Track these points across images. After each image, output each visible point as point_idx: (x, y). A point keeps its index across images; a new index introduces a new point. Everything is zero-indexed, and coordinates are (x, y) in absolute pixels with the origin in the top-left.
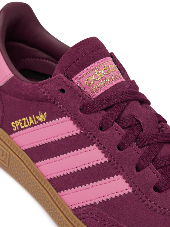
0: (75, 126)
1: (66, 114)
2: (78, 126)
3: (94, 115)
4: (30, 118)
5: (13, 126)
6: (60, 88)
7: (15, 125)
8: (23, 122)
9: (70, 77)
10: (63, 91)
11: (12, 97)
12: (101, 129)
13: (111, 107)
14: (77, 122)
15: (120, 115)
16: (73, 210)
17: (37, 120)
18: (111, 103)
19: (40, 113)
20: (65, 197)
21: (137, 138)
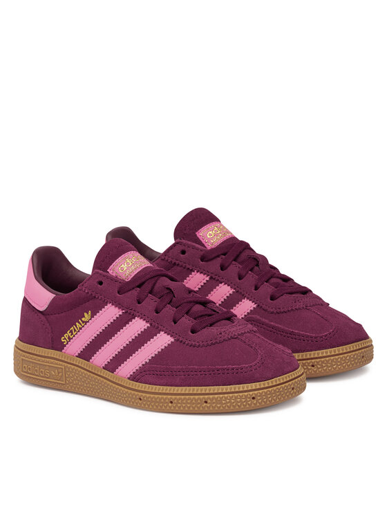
0: (117, 308)
1: (107, 303)
2: (119, 308)
3: (130, 292)
4: (77, 324)
5: (63, 341)
6: (97, 280)
7: (65, 339)
8: (71, 332)
9: (105, 270)
10: (101, 283)
11: (57, 315)
12: (139, 303)
13: (143, 283)
14: (118, 304)
15: (153, 288)
16: (129, 378)
17: (83, 322)
18: (143, 280)
19: (85, 314)
20: (120, 373)
21: (171, 301)
